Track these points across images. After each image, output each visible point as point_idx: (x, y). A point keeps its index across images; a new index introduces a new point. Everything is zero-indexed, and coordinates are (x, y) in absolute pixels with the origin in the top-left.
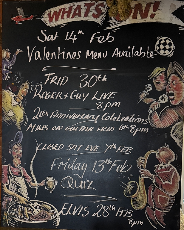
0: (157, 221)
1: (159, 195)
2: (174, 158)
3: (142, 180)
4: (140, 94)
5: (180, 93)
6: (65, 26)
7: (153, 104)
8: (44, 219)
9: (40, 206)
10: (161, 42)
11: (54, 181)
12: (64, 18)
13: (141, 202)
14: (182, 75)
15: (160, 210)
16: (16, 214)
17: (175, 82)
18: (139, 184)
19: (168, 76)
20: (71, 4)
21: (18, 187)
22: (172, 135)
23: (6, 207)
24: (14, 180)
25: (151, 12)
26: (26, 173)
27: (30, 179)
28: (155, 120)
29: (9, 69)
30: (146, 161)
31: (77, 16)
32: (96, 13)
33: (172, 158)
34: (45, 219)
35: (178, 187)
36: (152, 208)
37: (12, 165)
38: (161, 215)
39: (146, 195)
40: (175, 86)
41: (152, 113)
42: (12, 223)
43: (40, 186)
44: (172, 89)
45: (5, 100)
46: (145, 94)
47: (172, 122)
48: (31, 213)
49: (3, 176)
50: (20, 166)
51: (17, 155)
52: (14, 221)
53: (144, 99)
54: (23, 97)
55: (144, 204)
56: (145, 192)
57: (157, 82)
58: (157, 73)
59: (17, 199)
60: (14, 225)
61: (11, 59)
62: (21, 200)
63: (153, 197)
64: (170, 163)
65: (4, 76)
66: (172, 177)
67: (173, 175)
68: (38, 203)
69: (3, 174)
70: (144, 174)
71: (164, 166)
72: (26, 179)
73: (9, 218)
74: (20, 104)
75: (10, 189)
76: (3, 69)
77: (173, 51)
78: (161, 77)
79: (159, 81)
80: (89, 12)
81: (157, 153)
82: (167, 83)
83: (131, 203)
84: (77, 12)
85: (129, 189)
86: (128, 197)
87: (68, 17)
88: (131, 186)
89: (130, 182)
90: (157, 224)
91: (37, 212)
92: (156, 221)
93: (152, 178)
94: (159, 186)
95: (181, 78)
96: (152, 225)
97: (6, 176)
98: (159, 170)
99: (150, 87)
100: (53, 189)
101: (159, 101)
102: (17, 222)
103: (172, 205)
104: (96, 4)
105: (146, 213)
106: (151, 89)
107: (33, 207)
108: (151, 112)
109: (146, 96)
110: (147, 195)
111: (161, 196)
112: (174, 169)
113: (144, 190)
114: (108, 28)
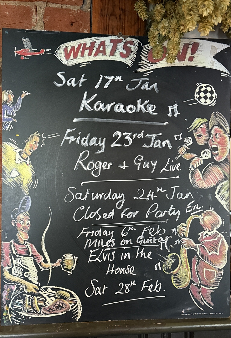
0: (204, 301)
1: (205, 269)
2: (220, 223)
3: (184, 251)
4: (179, 149)
5: (225, 147)
6: (86, 65)
7: (195, 161)
8: (60, 311)
9: (55, 294)
10: (201, 89)
11: (74, 259)
12: (85, 55)
13: (184, 279)
14: (226, 128)
15: (207, 287)
16: (22, 307)
17: (219, 135)
18: (180, 257)
19: (210, 127)
20: (93, 39)
21: (25, 270)
22: (217, 196)
23: (8, 298)
24: (19, 261)
25: (189, 54)
26: (36, 251)
27: (41, 258)
28: (197, 179)
29: (12, 116)
30: (188, 228)
31: (101, 54)
32: (125, 52)
33: (218, 223)
34: (62, 310)
35: (227, 258)
36: (197, 285)
37: (17, 241)
38: (207, 292)
39: (190, 270)
40: (218, 140)
41: (194, 171)
42: (16, 320)
43: (55, 267)
44: (215, 143)
45: (7, 156)
46: (184, 148)
47: (216, 181)
48: (43, 304)
49: (4, 256)
50: (27, 242)
51: (24, 227)
52: (20, 316)
53: (183, 154)
54: (31, 151)
55: (187, 281)
56: (189, 266)
57: (198, 135)
58: (198, 124)
59: (23, 287)
60: (20, 322)
61: (14, 103)
62: (29, 287)
63: (197, 272)
64: (216, 230)
65: (5, 125)
66: (219, 247)
67: (220, 243)
68: (53, 289)
69: (3, 254)
70: (186, 244)
71: (209, 233)
72: (36, 259)
73: (12, 314)
74: (28, 161)
75: (13, 273)
76: (4, 116)
77: (215, 101)
78: (203, 130)
79: (200, 134)
80: (116, 50)
81: (200, 217)
82: (210, 136)
83: (172, 281)
84: (101, 49)
85: (169, 263)
86: (168, 273)
87: (90, 54)
88: (172, 260)
89: (170, 255)
90: (203, 304)
91: (51, 302)
92: (202, 301)
93: (196, 249)
94: (205, 258)
95: (225, 130)
96: (198, 306)
97: (8, 256)
98: (204, 238)
99: (190, 141)
100: (73, 269)
101: (202, 157)
102: (23, 317)
103: (221, 279)
104: (124, 41)
105: (190, 292)
106: (191, 143)
107: (45, 296)
108: (192, 169)
109: (186, 150)
110: (191, 269)
111: (207, 270)
112: (220, 236)
113: (187, 264)
114: (139, 70)
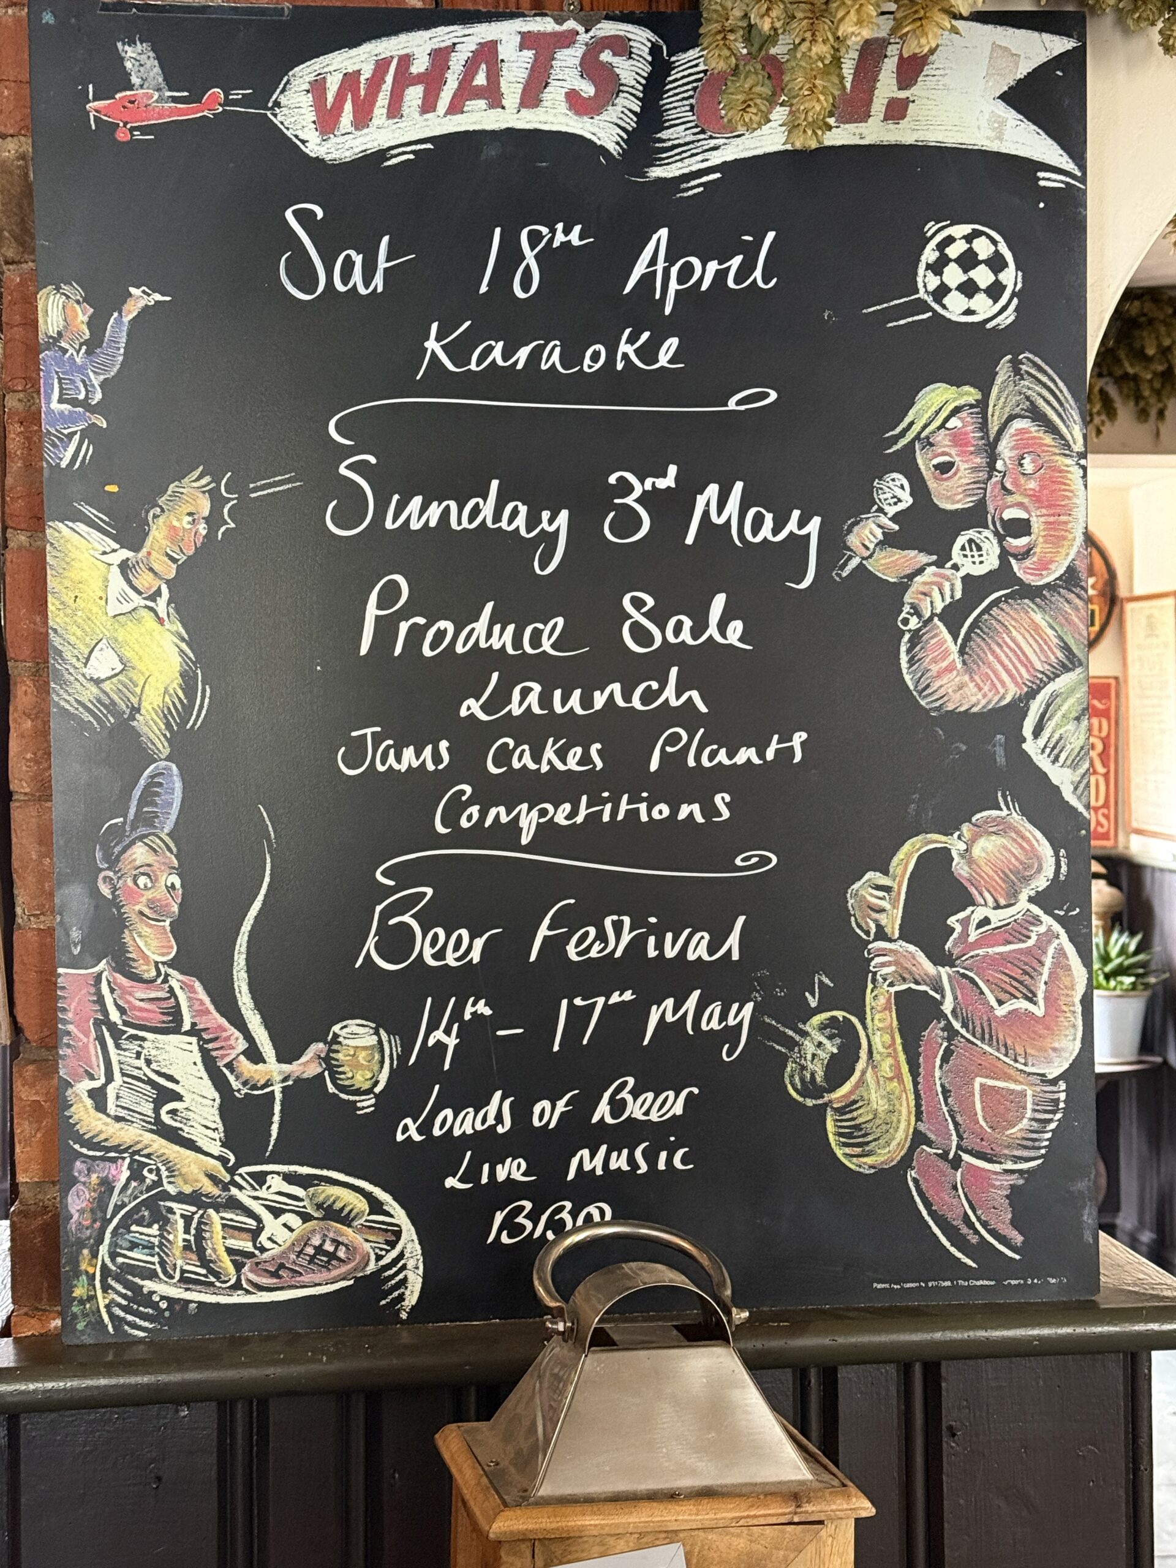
0: (978, 1226)
1: (978, 1081)
2: (1049, 871)
3: (882, 1000)
4: (849, 531)
5: (1063, 518)
6: (411, 157)
7: (925, 583)
8: (325, 1275)
9: (302, 1200)
10: (948, 251)
11: (380, 1042)
12: (405, 110)
13: (884, 1127)
14: (1068, 427)
15: (990, 1161)
17: (1033, 461)
18: (865, 1028)
19: (994, 429)
20: (443, 35)
21: (165, 1096)
22: (1031, 747)
23: (94, 1221)
24: (138, 1055)
25: (886, 87)
26: (211, 1008)
27: (232, 1042)
28: (935, 668)
29: (85, 404)
30: (899, 893)
31: (482, 103)
32: (588, 89)
33: (1040, 870)
34: (335, 1273)
35: (1080, 1028)
36: (946, 1153)
37: (124, 966)
38: (994, 1186)
39: (909, 1085)
40: (1032, 485)
41: (919, 629)
42: (130, 1318)
43: (298, 1081)
44: (1017, 498)
45: (67, 583)
46: (874, 527)
47: (1026, 675)
48: (250, 1244)
49: (68, 1033)
50: (170, 971)
51: (152, 904)
52: (147, 1299)
53: (871, 556)
54: (174, 560)
55: (900, 1135)
56: (905, 1069)
57: (935, 461)
58: (937, 413)
59: (158, 1170)
60: (146, 1324)
61: (93, 344)
62: (184, 1170)
63: (946, 1092)
64: (1031, 900)
65: (54, 445)
66: (1045, 977)
67: (1048, 961)
68: (289, 1178)
69: (65, 1022)
70: (892, 969)
71: (997, 917)
72: (210, 1046)
73: (113, 1289)
74: (161, 605)
75: (111, 1108)
76: (48, 403)
77: (1015, 301)
78: (958, 439)
79: (946, 459)
80: (547, 84)
81: (956, 846)
82: (991, 467)
83: (831, 1138)
84: (480, 79)
85: (814, 1056)
86: (810, 1102)
87: (428, 106)
88: (825, 1041)
89: (817, 1020)
90: (974, 1239)
91: (284, 1235)
92: (971, 1226)
93: (939, 989)
94: (978, 1029)
95: (1062, 437)
96: (953, 1250)
97: (87, 1036)
98: (971, 939)
99: (899, 492)
100: (377, 1090)
101: (955, 567)
102: (163, 1305)
103: (1053, 1126)
104: (584, 37)
105: (911, 1184)
106: (907, 500)
107: (257, 1207)
108: (914, 623)
109: (880, 537)
110: (916, 1084)
111: (990, 1082)
112: (1049, 930)
113: (896, 1058)
114: (656, 172)
